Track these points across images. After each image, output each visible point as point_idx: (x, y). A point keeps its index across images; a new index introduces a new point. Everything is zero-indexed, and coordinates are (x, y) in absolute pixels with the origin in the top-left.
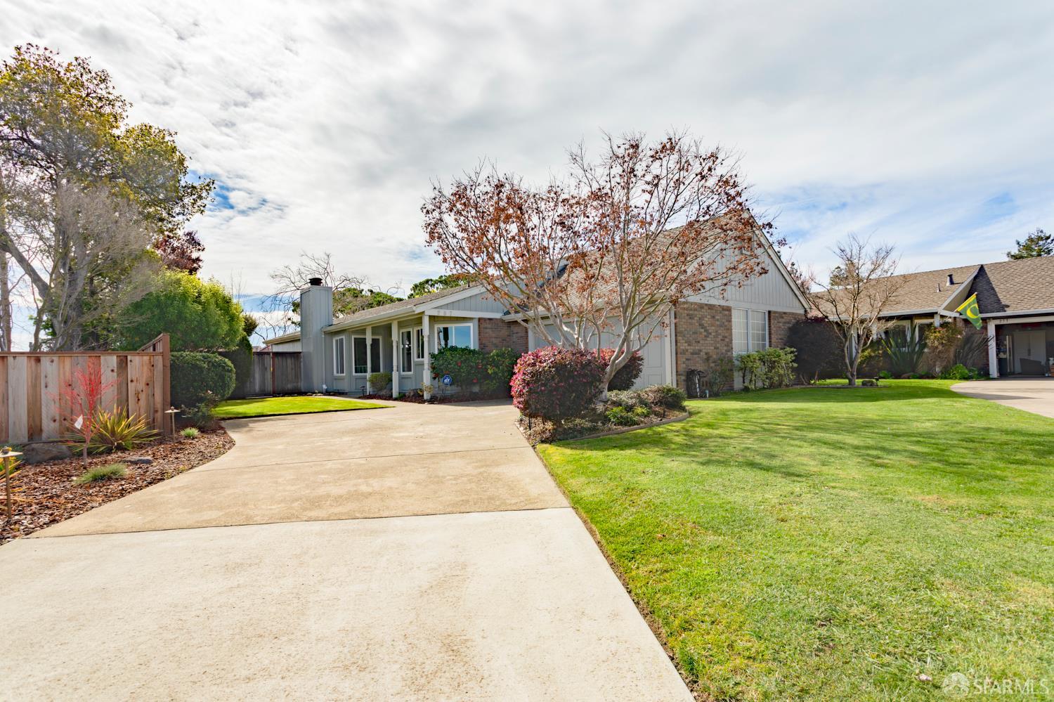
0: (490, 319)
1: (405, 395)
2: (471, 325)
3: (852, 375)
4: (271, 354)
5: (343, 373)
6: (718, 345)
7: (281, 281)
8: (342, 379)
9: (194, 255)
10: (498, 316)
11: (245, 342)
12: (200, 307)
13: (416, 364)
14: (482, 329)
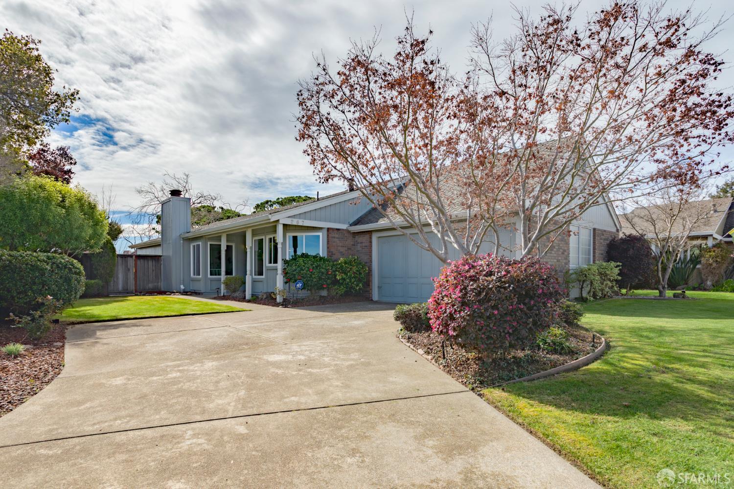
0: (338, 230)
1: (257, 297)
2: (320, 234)
3: (664, 288)
4: (135, 257)
5: (199, 275)
6: (559, 258)
7: (147, 196)
8: (199, 280)
9: (67, 168)
10: (344, 226)
11: (109, 245)
12: (64, 210)
13: (268, 269)
14: (330, 239)
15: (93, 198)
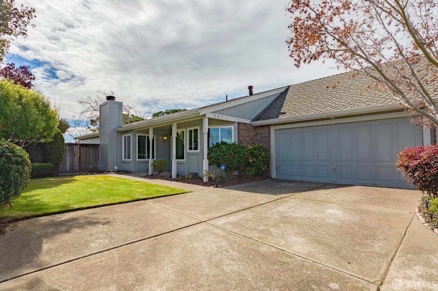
0: (245, 124)
1: (184, 177)
2: (233, 126)
4: (78, 145)
5: (130, 159)
7: (85, 106)
8: (129, 162)
10: (248, 121)
11: (59, 136)
12: (20, 107)
13: (189, 154)
14: (240, 131)
15: (47, 99)
